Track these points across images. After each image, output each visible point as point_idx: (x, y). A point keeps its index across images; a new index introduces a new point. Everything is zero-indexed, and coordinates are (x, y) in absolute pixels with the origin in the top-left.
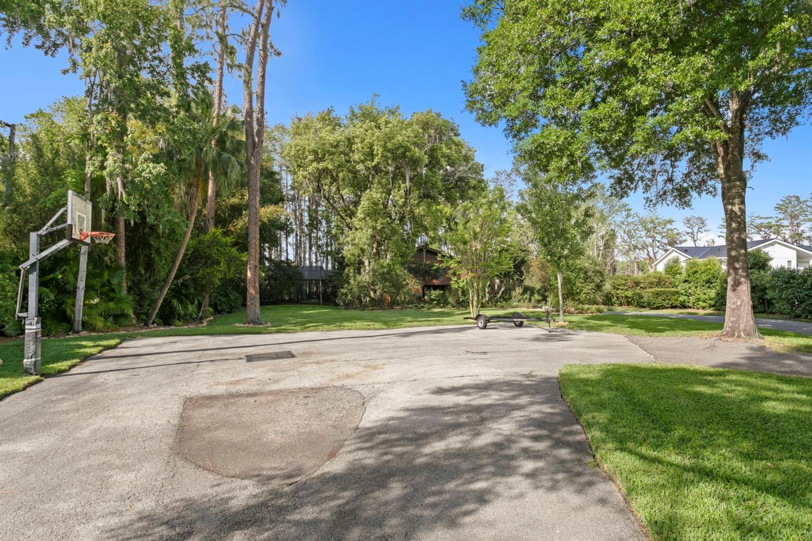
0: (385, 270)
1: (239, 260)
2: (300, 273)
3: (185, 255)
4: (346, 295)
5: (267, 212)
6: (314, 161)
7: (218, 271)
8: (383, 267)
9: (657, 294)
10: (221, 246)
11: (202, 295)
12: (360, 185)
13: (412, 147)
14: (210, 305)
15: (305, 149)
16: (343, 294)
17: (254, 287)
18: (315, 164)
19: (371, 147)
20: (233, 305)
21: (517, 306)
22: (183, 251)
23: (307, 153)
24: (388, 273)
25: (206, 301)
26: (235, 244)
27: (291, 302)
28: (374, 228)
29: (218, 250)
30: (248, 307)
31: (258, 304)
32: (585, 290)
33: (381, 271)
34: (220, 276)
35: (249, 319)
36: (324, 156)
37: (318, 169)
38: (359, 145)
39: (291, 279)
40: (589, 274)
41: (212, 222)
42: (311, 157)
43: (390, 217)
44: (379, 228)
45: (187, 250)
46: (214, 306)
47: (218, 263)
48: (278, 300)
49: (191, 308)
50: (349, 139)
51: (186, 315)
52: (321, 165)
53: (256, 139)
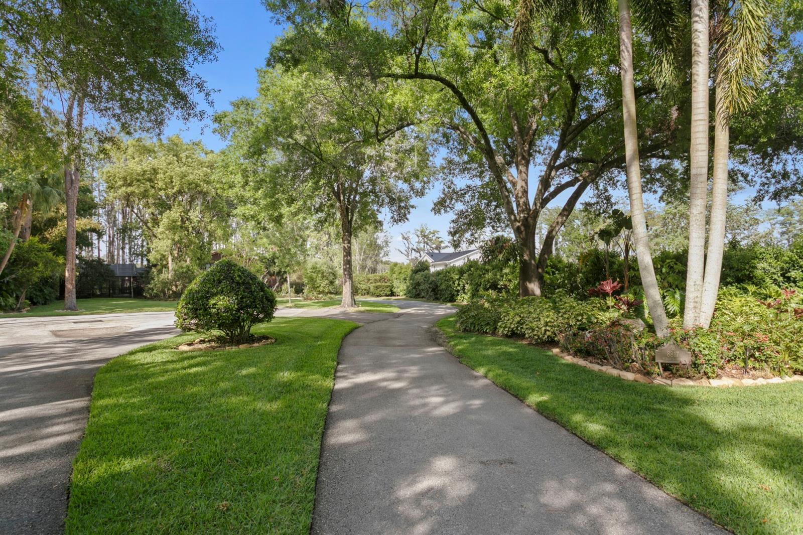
0: (184, 270)
1: (55, 262)
2: (112, 271)
3: (10, 259)
4: (153, 289)
5: (81, 223)
6: (123, 186)
7: (36, 271)
8: (182, 268)
9: (377, 287)
10: (38, 251)
11: (20, 291)
12: (164, 206)
13: (202, 183)
14: (26, 298)
15: (115, 175)
16: (150, 289)
17: (72, 284)
18: (124, 189)
19: (171, 178)
20: (48, 297)
21: (284, 297)
22: (8, 257)
23: (117, 179)
24: (186, 272)
25: (23, 296)
26: (52, 249)
27: (102, 296)
28: (173, 240)
29: (36, 254)
30: (66, 299)
31: (74, 296)
32: (322, 285)
33: (181, 270)
34: (38, 275)
35: (67, 307)
36: (132, 182)
37: (126, 193)
38: (162, 175)
39: (103, 276)
40: (325, 274)
41: (29, 231)
42: (120, 183)
43: (188, 231)
44: (176, 240)
45: (11, 256)
46: (31, 299)
47: (36, 265)
48: (89, 294)
49: (11, 300)
50: (154, 170)
51: (6, 305)
52: (130, 189)
53: (74, 178)
